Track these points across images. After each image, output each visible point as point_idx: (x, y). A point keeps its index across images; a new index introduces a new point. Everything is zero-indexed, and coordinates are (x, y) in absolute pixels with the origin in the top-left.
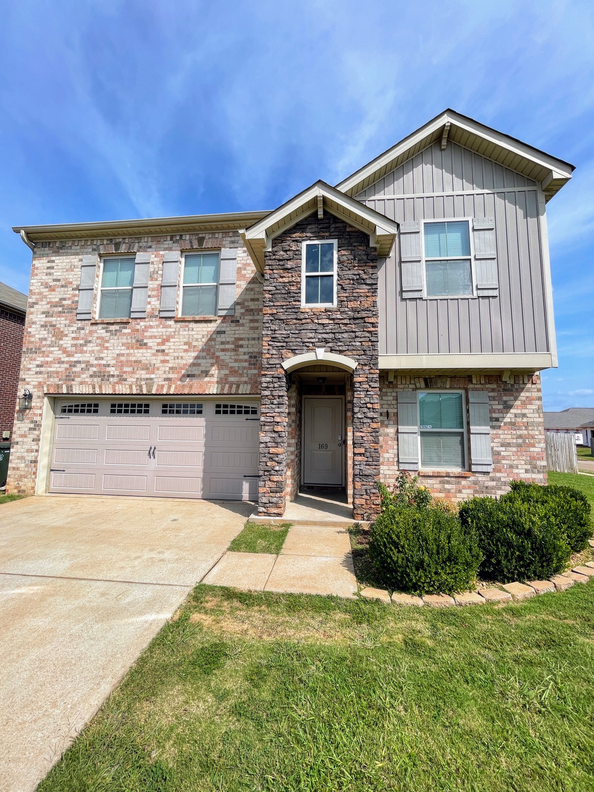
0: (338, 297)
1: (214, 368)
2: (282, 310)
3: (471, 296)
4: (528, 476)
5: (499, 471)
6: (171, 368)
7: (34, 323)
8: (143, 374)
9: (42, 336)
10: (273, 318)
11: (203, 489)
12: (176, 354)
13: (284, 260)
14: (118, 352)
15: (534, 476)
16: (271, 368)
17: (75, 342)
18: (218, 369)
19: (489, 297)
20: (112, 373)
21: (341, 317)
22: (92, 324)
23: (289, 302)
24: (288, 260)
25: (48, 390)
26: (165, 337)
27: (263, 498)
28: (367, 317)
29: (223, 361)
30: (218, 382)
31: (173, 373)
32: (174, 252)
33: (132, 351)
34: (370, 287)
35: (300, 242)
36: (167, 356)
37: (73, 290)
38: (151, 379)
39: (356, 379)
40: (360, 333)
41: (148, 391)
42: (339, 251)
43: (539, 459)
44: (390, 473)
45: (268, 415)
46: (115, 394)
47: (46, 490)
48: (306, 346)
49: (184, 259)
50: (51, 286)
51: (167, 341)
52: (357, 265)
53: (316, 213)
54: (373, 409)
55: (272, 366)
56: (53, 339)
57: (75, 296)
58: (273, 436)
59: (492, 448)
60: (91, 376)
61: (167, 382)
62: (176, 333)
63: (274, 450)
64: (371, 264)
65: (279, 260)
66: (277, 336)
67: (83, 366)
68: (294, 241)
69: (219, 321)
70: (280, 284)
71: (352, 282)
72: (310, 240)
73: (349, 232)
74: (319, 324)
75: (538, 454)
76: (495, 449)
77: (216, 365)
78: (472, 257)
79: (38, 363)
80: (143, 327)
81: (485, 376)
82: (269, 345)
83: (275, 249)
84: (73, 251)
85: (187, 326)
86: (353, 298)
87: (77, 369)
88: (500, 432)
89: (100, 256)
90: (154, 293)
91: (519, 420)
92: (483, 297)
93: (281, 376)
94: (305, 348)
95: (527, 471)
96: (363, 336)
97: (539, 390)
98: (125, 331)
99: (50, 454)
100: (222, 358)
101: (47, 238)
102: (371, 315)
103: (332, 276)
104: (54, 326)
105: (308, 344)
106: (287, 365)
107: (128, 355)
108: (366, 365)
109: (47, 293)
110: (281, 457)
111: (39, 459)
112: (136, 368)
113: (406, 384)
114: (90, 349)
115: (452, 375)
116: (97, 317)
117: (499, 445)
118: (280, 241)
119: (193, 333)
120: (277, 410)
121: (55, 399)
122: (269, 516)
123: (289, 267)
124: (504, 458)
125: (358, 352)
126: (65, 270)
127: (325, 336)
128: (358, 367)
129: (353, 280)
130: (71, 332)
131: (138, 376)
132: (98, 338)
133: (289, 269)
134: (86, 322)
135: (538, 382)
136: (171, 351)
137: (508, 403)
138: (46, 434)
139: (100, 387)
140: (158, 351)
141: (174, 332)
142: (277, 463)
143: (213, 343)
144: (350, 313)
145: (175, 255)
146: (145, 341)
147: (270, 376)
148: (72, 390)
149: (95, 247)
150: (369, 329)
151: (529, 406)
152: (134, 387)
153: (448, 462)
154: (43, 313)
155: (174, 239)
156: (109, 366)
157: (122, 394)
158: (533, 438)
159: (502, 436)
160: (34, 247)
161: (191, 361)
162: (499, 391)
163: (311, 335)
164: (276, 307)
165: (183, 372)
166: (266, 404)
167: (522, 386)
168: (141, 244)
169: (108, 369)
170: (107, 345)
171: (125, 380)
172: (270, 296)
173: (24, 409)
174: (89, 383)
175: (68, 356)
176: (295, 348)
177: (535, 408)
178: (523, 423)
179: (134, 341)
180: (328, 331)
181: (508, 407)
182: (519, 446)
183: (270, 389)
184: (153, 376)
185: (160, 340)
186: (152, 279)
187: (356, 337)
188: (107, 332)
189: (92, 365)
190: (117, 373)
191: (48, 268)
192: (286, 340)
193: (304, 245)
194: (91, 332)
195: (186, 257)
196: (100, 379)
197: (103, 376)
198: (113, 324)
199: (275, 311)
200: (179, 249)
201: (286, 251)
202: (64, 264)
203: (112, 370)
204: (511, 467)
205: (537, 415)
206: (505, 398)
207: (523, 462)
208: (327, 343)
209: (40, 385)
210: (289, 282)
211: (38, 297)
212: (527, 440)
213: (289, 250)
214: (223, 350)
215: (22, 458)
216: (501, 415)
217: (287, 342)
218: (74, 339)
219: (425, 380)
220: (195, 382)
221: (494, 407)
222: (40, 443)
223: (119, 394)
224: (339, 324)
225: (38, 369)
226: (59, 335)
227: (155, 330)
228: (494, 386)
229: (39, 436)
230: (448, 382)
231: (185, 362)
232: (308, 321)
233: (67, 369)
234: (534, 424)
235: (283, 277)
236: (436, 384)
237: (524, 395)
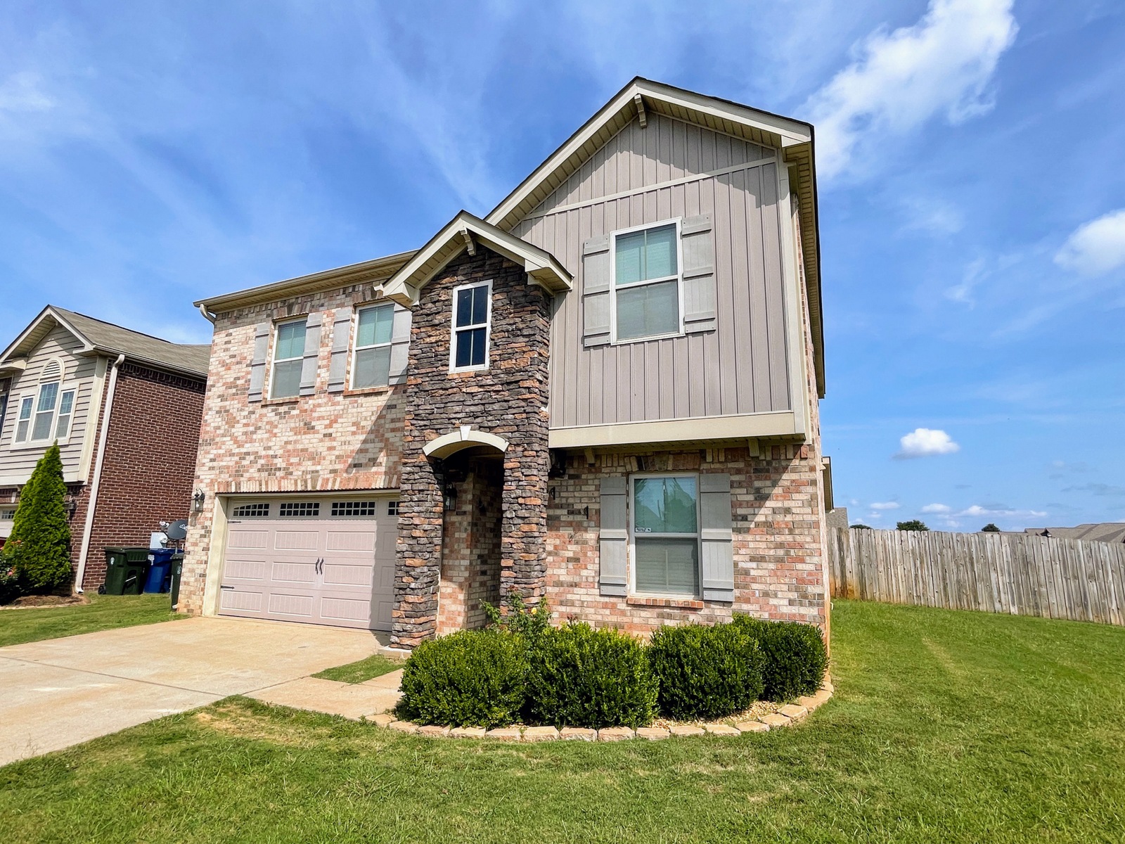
0: (491, 356)
1: (382, 454)
2: (428, 379)
3: (675, 335)
4: (794, 610)
5: (747, 601)
6: (337, 457)
8: (309, 466)
9: (216, 425)
10: (417, 390)
11: (371, 617)
12: (343, 439)
13: (432, 314)
14: (285, 439)
15: (803, 611)
16: (412, 454)
17: (245, 429)
18: (387, 456)
19: (702, 333)
20: (278, 466)
21: (492, 383)
22: (263, 406)
23: (437, 368)
24: (436, 314)
25: (219, 489)
26: (333, 418)
27: (397, 624)
28: (522, 380)
29: (392, 444)
30: (386, 473)
31: (339, 463)
32: (346, 309)
33: (299, 437)
34: (527, 339)
35: (451, 289)
36: (335, 441)
37: (247, 366)
38: (317, 472)
39: (507, 465)
40: (513, 402)
41: (313, 487)
42: (493, 295)
43: (811, 583)
44: (589, 599)
45: (406, 515)
46: (281, 492)
47: (215, 612)
48: (452, 423)
49: (357, 315)
50: (227, 364)
51: (335, 422)
52: (512, 311)
53: (465, 252)
55: (413, 452)
56: (226, 427)
57: (248, 373)
58: (411, 543)
59: (736, 564)
60: (259, 470)
61: (332, 475)
62: (345, 411)
63: (411, 562)
64: (530, 308)
65: (428, 315)
66: (421, 412)
67: (252, 458)
68: (443, 288)
69: (390, 393)
70: (427, 345)
71: (507, 334)
72: (461, 284)
73: (506, 268)
74: (467, 393)
75: (810, 574)
76: (741, 565)
77: (384, 451)
78: (679, 277)
79: (212, 456)
80: (312, 406)
81: (726, 450)
82: (412, 425)
83: (423, 301)
84: (249, 320)
85: (356, 402)
86: (506, 355)
87: (247, 462)
88: (749, 537)
89: (274, 322)
90: (325, 362)
91: (779, 518)
92: (694, 334)
93: (422, 464)
94: (450, 426)
95: (791, 603)
96: (517, 405)
97: (812, 469)
98: (294, 412)
99: (221, 566)
100: (391, 440)
101: (226, 308)
102: (526, 377)
103: (485, 328)
104: (227, 411)
105: (453, 421)
106: (429, 449)
107: (296, 442)
108: (518, 445)
109: (223, 373)
110: (418, 570)
111: (207, 572)
112: (302, 459)
113: (612, 466)
114: (259, 436)
115: (678, 450)
116: (268, 396)
117: (747, 558)
118: (429, 291)
119: (363, 409)
120: (416, 509)
121: (227, 499)
122: (403, 648)
123: (436, 322)
124: (754, 580)
125: (511, 428)
126: (240, 344)
127: (473, 409)
128: (510, 449)
129: (508, 331)
130: (242, 418)
131: (303, 468)
132: (267, 423)
133: (437, 325)
134: (257, 404)
135: (810, 455)
136: (339, 434)
137: (763, 491)
138: (216, 542)
139: (267, 484)
140: (325, 435)
141: (343, 410)
142: (414, 578)
143: (383, 421)
144: (502, 376)
145: (347, 312)
146: (313, 424)
147: (411, 465)
148: (240, 488)
149: (269, 312)
150: (524, 397)
151: (795, 496)
152: (299, 483)
153: (675, 585)
154: (219, 396)
155: (347, 292)
156: (276, 456)
157: (287, 492)
158: (802, 547)
159: (752, 545)
160: (215, 319)
161: (358, 446)
162: (747, 472)
163: (457, 409)
164: (421, 376)
165: (350, 460)
166: (405, 502)
167: (784, 463)
168: (313, 303)
169: (276, 461)
170: (275, 431)
171: (291, 474)
172: (416, 362)
173: (199, 511)
174: (257, 479)
175: (239, 447)
176: (439, 427)
177: (806, 498)
178: (786, 523)
179: (302, 424)
180: (476, 402)
181: (762, 498)
182: (779, 560)
183: (411, 482)
184: (318, 468)
185: (327, 422)
186: (323, 344)
187: (510, 407)
188: (276, 415)
189: (260, 457)
190: (284, 465)
191: (226, 343)
192: (431, 417)
193: (455, 291)
194: (261, 416)
195: (361, 313)
196: (267, 474)
197: (270, 469)
198: (282, 404)
199: (419, 381)
200: (352, 303)
201: (434, 303)
202: (241, 336)
203: (280, 462)
204: (766, 594)
205: (809, 510)
206: (757, 484)
207: (785, 588)
208: (475, 418)
209: (212, 482)
210: (436, 342)
211: (215, 378)
212: (792, 551)
213: (438, 301)
214: (393, 430)
215: (192, 571)
216: (751, 511)
217: (430, 420)
218: (246, 425)
219: (639, 459)
220: (362, 472)
221: (740, 498)
222: (210, 552)
223: (284, 492)
224: (489, 392)
225: (211, 464)
226: (232, 422)
227: (323, 408)
228: (741, 465)
229: (208, 544)
230: (670, 462)
231: (351, 448)
232: (455, 390)
233: (237, 463)
234: (805, 526)
235: (430, 336)
236: (654, 465)
237: (787, 477)
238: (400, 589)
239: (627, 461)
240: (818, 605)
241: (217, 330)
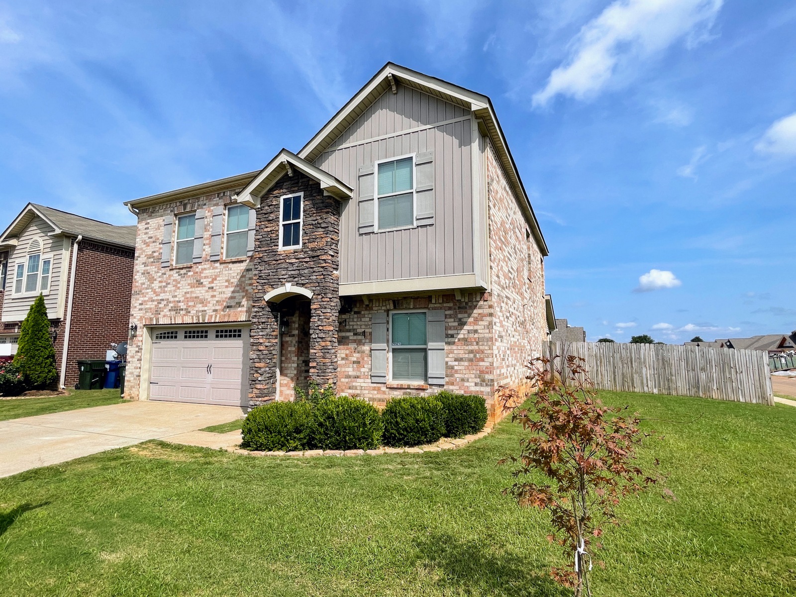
0: (303, 240)
1: (244, 300)
2: (266, 254)
3: (411, 227)
4: (478, 388)
5: (452, 384)
6: (217, 301)
7: (138, 272)
8: (200, 307)
9: (142, 282)
10: (260, 261)
11: (241, 399)
12: (220, 290)
13: (268, 213)
14: (185, 290)
15: (482, 389)
17: (160, 284)
18: (247, 301)
19: (426, 226)
20: (182, 307)
21: (303, 257)
22: (170, 270)
23: (271, 247)
24: (270, 213)
25: (146, 322)
26: (214, 277)
27: (251, 401)
28: (321, 255)
29: (250, 293)
30: (247, 311)
31: (219, 305)
32: (220, 207)
33: (193, 289)
34: (324, 230)
35: (279, 197)
36: (215, 291)
37: (160, 244)
38: (205, 311)
39: (313, 307)
40: (316, 268)
41: (203, 320)
42: (304, 202)
43: (487, 373)
44: (365, 385)
45: (255, 337)
46: (184, 324)
47: (147, 398)
48: (281, 282)
49: (227, 211)
50: (147, 243)
51: (215, 280)
52: (315, 212)
53: (287, 174)
55: (258, 299)
56: (148, 283)
57: (160, 248)
58: (258, 353)
59: (447, 363)
60: (170, 310)
61: (214, 313)
63: (258, 365)
64: (325, 211)
65: (265, 214)
66: (262, 274)
67: (165, 302)
68: (274, 197)
69: (248, 261)
70: (265, 233)
71: (312, 226)
72: (285, 194)
73: (311, 185)
74: (289, 263)
75: (487, 368)
76: (450, 363)
77: (245, 298)
78: (414, 191)
79: (140, 302)
80: (200, 270)
81: (443, 295)
82: (257, 282)
83: (262, 205)
84: (160, 214)
85: (228, 267)
86: (312, 240)
87: (161, 306)
88: (454, 347)
89: (176, 215)
90: (207, 242)
91: (471, 335)
92: (422, 226)
93: (263, 306)
94: (279, 283)
95: (476, 384)
96: (318, 271)
97: (490, 307)
98: (190, 274)
99: (150, 370)
100: (249, 291)
101: (145, 206)
102: (323, 253)
103: (299, 222)
104: (149, 273)
105: (281, 280)
106: (267, 297)
107: (191, 292)
108: (319, 295)
109: (145, 248)
110: (263, 370)
111: (141, 374)
112: (196, 303)
113: (379, 306)
114: (169, 289)
115: (416, 296)
116: (174, 263)
117: (453, 359)
118: (266, 198)
119: (231, 272)
120: (261, 333)
121: (151, 329)
123: (271, 218)
124: (456, 372)
125: (314, 284)
126: (155, 229)
127: (293, 272)
128: (314, 297)
129: (313, 225)
130: (158, 277)
131: (197, 309)
132: (174, 280)
133: (271, 220)
134: (167, 268)
135: (490, 298)
136: (218, 287)
137: (463, 320)
138: (145, 355)
139: (175, 319)
140: (209, 288)
141: (220, 272)
142: (261, 375)
143: (244, 279)
144: (309, 252)
145: (220, 209)
146: (202, 281)
147: (257, 307)
148: (158, 322)
149: (172, 209)
150: (322, 265)
151: (480, 323)
152: (195, 317)
153: (413, 376)
154: (143, 264)
155: (220, 196)
156: (180, 302)
157: (188, 324)
158: (483, 352)
159: (455, 352)
160: (138, 213)
161: (230, 295)
162: (455, 309)
163: (284, 273)
164: (262, 252)
165: (225, 304)
166: (254, 329)
167: (475, 304)
168: (199, 203)
169: (180, 304)
170: (179, 285)
171: (190, 312)
172: (259, 243)
173: (134, 336)
174: (168, 316)
175: (157, 296)
176: (273, 283)
177: (486, 324)
178: (475, 339)
179: (195, 281)
180: (295, 268)
181: (462, 324)
182: (471, 360)
183: (257, 317)
184: (206, 308)
185: (210, 280)
186: (206, 230)
187: (314, 272)
188: (179, 275)
189: (170, 302)
190: (185, 307)
191: (146, 229)
192: (268, 278)
193: (282, 198)
194: (170, 276)
195: (229, 209)
196: (175, 312)
197: (176, 310)
198: (182, 269)
199: (261, 255)
200: (223, 204)
201: (269, 206)
202: (155, 224)
203: (182, 305)
204: (463, 380)
205: (488, 331)
206: (460, 316)
207: (473, 376)
208: (294, 278)
209: (141, 319)
210: (271, 231)
211: (140, 251)
212: (478, 355)
213: (271, 205)
215: (132, 373)
216: (455, 332)
217: (268, 279)
218: (160, 282)
219: (394, 302)
220: (232, 310)
221: (450, 324)
222: (142, 362)
223: (186, 324)
224: (302, 262)
225: (140, 307)
226: (152, 280)
227: (207, 271)
228: (451, 305)
229: (141, 357)
230: (412, 303)
231: (225, 296)
232: (282, 261)
233: (156, 306)
234: (485, 340)
235: (267, 227)
236: (402, 305)
237: (476, 311)
238: (253, 381)
239: (387, 303)
240: (490, 385)
241: (140, 220)
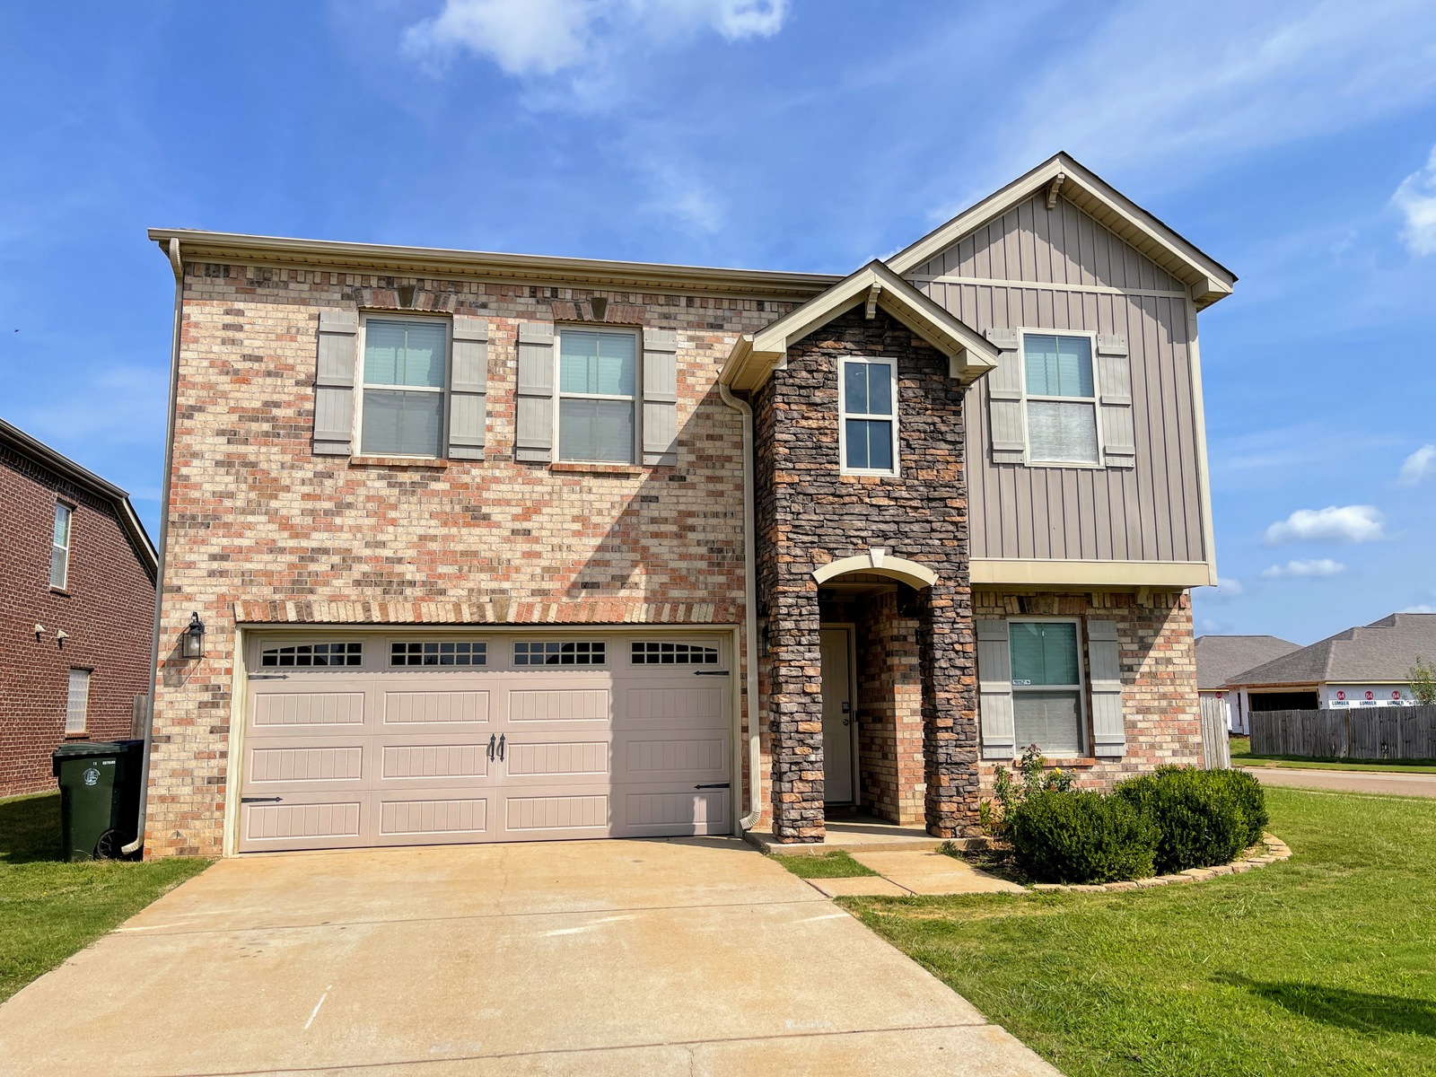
0: (902, 460)
1: (637, 571)
2: (809, 478)
3: (1097, 467)
4: (1176, 759)
5: (1135, 755)
6: (546, 570)
7: (195, 455)
8: (485, 581)
9: (221, 488)
10: (793, 492)
11: (610, 819)
12: (556, 541)
13: (809, 387)
14: (421, 531)
15: (1185, 760)
16: (794, 580)
17: (309, 505)
18: (647, 574)
19: (1121, 469)
20: (408, 577)
21: (908, 496)
22: (352, 466)
23: (821, 464)
24: (815, 388)
25: (247, 614)
26: (529, 504)
27: (791, 811)
28: (950, 498)
29: (656, 556)
30: (646, 600)
31: (551, 579)
32: (541, 325)
33: (454, 530)
34: (951, 447)
35: (835, 357)
36: (537, 543)
37: (297, 383)
38: (503, 591)
39: (937, 603)
40: (938, 524)
41: (497, 617)
42: (899, 380)
43: (1191, 732)
45: (792, 664)
46: (421, 624)
47: (235, 846)
48: (852, 543)
49: (559, 340)
50: (236, 372)
51: (536, 513)
52: (930, 406)
54: (964, 652)
55: (796, 577)
56: (253, 495)
57: (304, 398)
58: (803, 701)
59: (1125, 717)
60: (357, 583)
61: (539, 599)
62: (555, 496)
63: (806, 727)
64: (951, 407)
65: (801, 387)
66: (803, 523)
67: (336, 559)
68: (824, 354)
69: (644, 477)
70: (803, 431)
71: (923, 435)
72: (851, 354)
73: (916, 348)
74: (872, 505)
75: (1190, 724)
76: (1129, 717)
77: (641, 565)
78: (1096, 400)
79: (216, 550)
80: (478, 480)
81: (1111, 594)
83: (792, 366)
84: (292, 294)
85: (578, 483)
86: (925, 463)
87: (322, 566)
88: (1135, 689)
89: (361, 312)
90: (500, 408)
91: (1162, 668)
92: (1114, 468)
93: (812, 594)
94: (851, 546)
95: (1174, 753)
96: (943, 529)
97: (1189, 619)
98: (435, 486)
99: (246, 761)
100: (653, 550)
102: (955, 495)
103: (890, 422)
104: (254, 465)
105: (855, 540)
106: (822, 575)
107: (446, 538)
108: (950, 579)
109: (227, 387)
111: (227, 773)
112: (466, 568)
113: (991, 607)
114: (350, 522)
115: (1062, 592)
116: (356, 448)
117: (1134, 710)
118: (800, 352)
119: (592, 497)
122: (804, 842)
123: (818, 400)
124: (1142, 732)
125: (937, 556)
126: (273, 337)
127: (883, 527)
128: (938, 583)
129: (925, 432)
130: (298, 482)
131: (471, 585)
132: (369, 498)
133: (817, 405)
134: (337, 461)
135: (1188, 605)
136: (544, 533)
137: (1145, 640)
138: (243, 715)
139: (383, 608)
140: (515, 532)
141: (550, 494)
142: (812, 748)
143: (634, 520)
144: (921, 488)
145: (542, 330)
146: (485, 510)
147: (793, 595)
148: (311, 614)
149: (348, 290)
150: (954, 519)
151: (1175, 646)
152: (465, 608)
153: (1058, 742)
154: (221, 433)
155: (539, 295)
156: (400, 561)
157: (438, 624)
158: (1182, 698)
159: (1138, 697)
160: (186, 273)
161: (589, 555)
162: (1131, 620)
163: (860, 524)
164: (799, 472)
165: (573, 577)
167: (1165, 612)
168: (462, 298)
169: (398, 568)
170: (392, 514)
171: (443, 592)
172: (787, 451)
174: (353, 598)
175: (295, 536)
176: (835, 546)
177: (1184, 648)
178: (1168, 674)
179: (458, 508)
180: (888, 518)
181: (1146, 647)
182: (1163, 711)
183: (794, 618)
184: (506, 585)
185: (518, 510)
186: (492, 375)
187: (933, 530)
188: (390, 485)
189: (359, 559)
190: (420, 577)
191: (226, 327)
192: (819, 531)
193: (841, 362)
194: (351, 486)
195: (563, 334)
196: (379, 590)
197: (389, 583)
198: (404, 469)
199: (796, 479)
200: (551, 317)
201: (811, 372)
202: (270, 322)
203: (409, 572)
204: (1152, 746)
205: (1187, 661)
206: (1141, 633)
207: (1169, 739)
208: (886, 539)
209: (225, 603)
210: (819, 429)
211: (204, 393)
212: (1174, 701)
213: (817, 371)
214: (655, 535)
215: (184, 774)
216: (1135, 661)
217: (819, 535)
218: (306, 497)
219: (1020, 599)
220: (599, 596)
221: (1126, 647)
222: (230, 736)
223: (429, 624)
224: (904, 507)
225: (215, 565)
226: (268, 488)
227: (505, 485)
228: (1125, 612)
229: (225, 720)
230: (1056, 605)
231: (576, 557)
232: (854, 499)
233: (292, 566)
234: (1184, 676)
235: (807, 418)
236: (1037, 607)
237: (1168, 626)
238: (791, 764)
239: (1006, 600)
240: (1197, 753)
241: (193, 293)
